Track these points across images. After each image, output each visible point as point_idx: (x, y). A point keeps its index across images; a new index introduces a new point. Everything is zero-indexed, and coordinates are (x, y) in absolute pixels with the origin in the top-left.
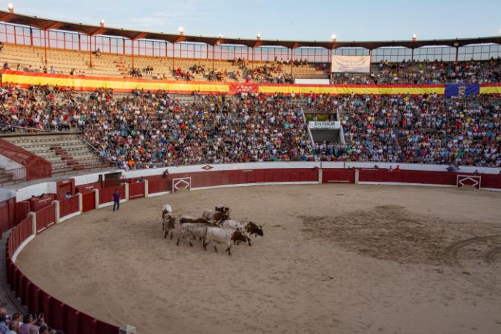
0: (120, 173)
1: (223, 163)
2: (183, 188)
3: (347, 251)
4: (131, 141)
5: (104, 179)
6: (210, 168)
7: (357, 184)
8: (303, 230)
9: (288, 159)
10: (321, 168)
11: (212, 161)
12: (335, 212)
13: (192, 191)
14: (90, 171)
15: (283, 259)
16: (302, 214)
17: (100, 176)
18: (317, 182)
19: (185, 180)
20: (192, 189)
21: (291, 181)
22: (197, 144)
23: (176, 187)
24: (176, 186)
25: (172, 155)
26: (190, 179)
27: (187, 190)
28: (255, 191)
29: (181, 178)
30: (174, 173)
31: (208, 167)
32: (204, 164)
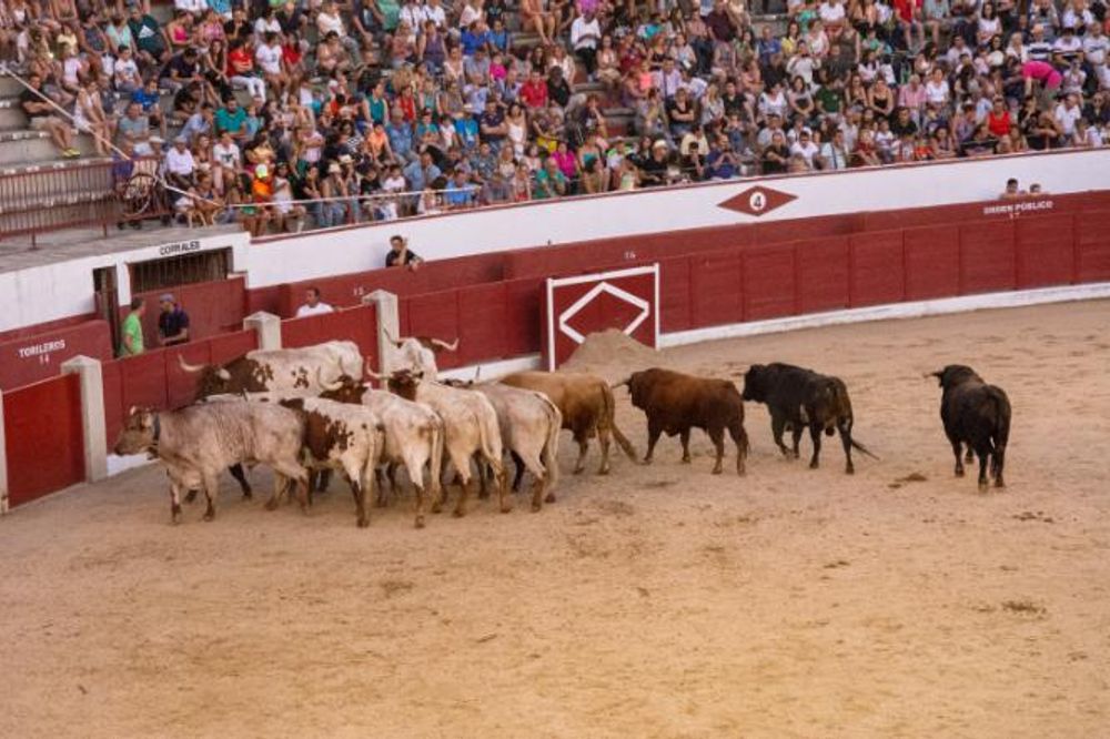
0: (225, 254)
1: (855, 162)
2: (612, 332)
4: (270, 55)
5: (124, 296)
6: (776, 199)
13: (667, 351)
14: (34, 248)
17: (103, 278)
19: (609, 281)
20: (664, 340)
22: (687, 55)
23: (565, 329)
24: (569, 322)
25: (532, 135)
26: (652, 276)
27: (639, 344)
28: (1077, 339)
29: (600, 271)
30: (554, 243)
31: (759, 198)
32: (734, 178)
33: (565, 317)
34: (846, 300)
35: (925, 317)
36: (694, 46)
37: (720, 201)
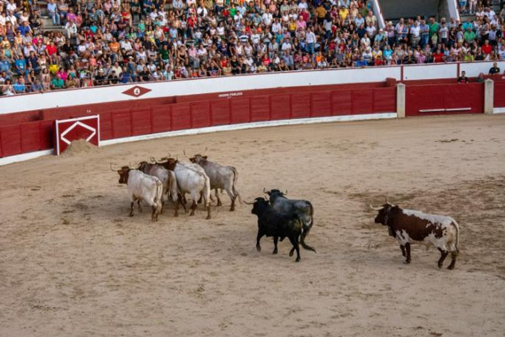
1: (174, 78)
2: (81, 140)
3: (470, 271)
6: (144, 91)
7: (492, 114)
8: (364, 227)
9: (325, 64)
10: (402, 81)
11: (146, 76)
12: (438, 180)
13: (103, 147)
15: (320, 293)
16: (361, 189)
18: (393, 115)
19: (81, 121)
20: (102, 143)
21: (331, 114)
22: (109, 37)
23: (63, 139)
24: (65, 137)
26: (96, 119)
27: (92, 145)
28: (250, 142)
29: (76, 117)
30: (59, 106)
31: (137, 91)
32: (128, 83)
33: (63, 135)
34: (170, 128)
35: (198, 134)
36: (112, 33)
37: (123, 91)
